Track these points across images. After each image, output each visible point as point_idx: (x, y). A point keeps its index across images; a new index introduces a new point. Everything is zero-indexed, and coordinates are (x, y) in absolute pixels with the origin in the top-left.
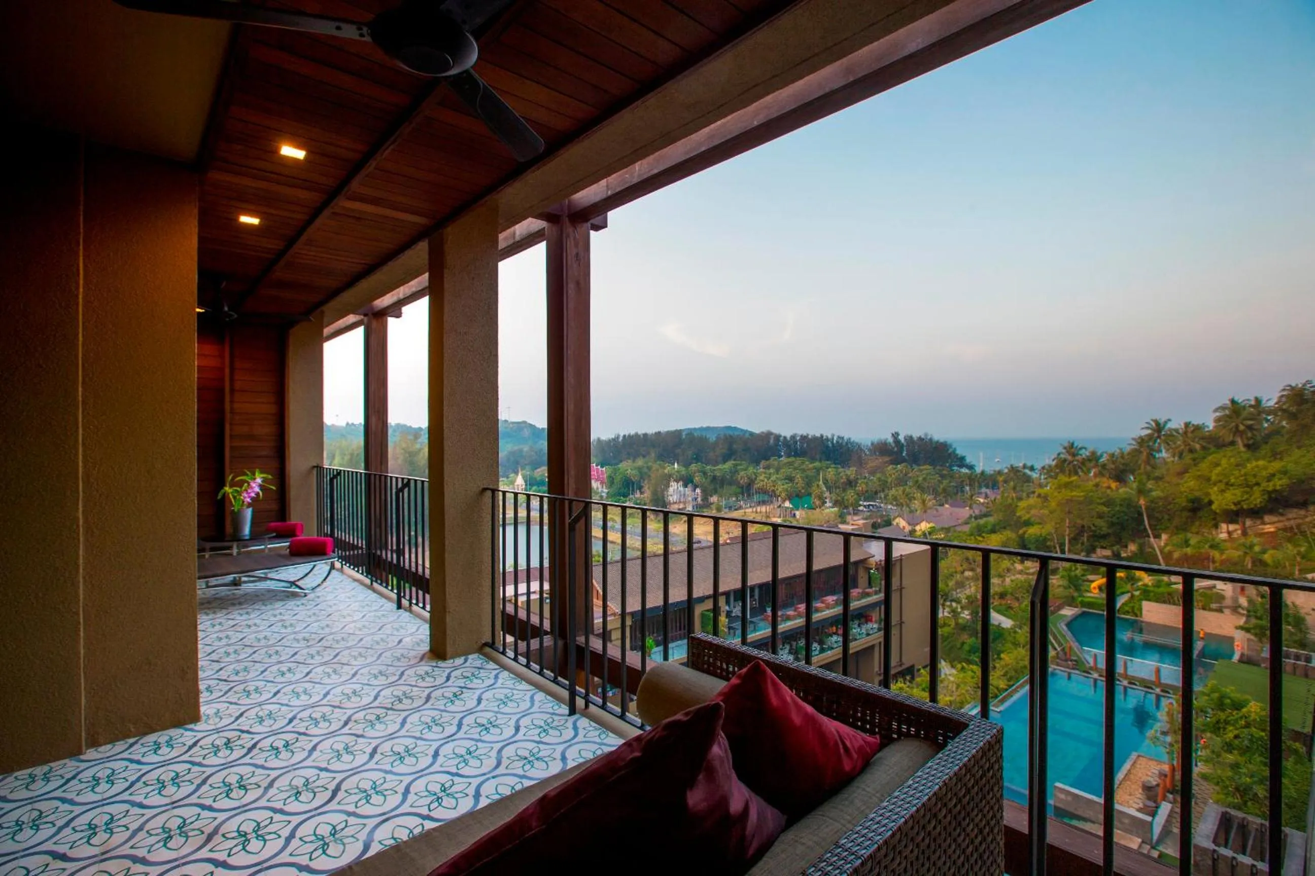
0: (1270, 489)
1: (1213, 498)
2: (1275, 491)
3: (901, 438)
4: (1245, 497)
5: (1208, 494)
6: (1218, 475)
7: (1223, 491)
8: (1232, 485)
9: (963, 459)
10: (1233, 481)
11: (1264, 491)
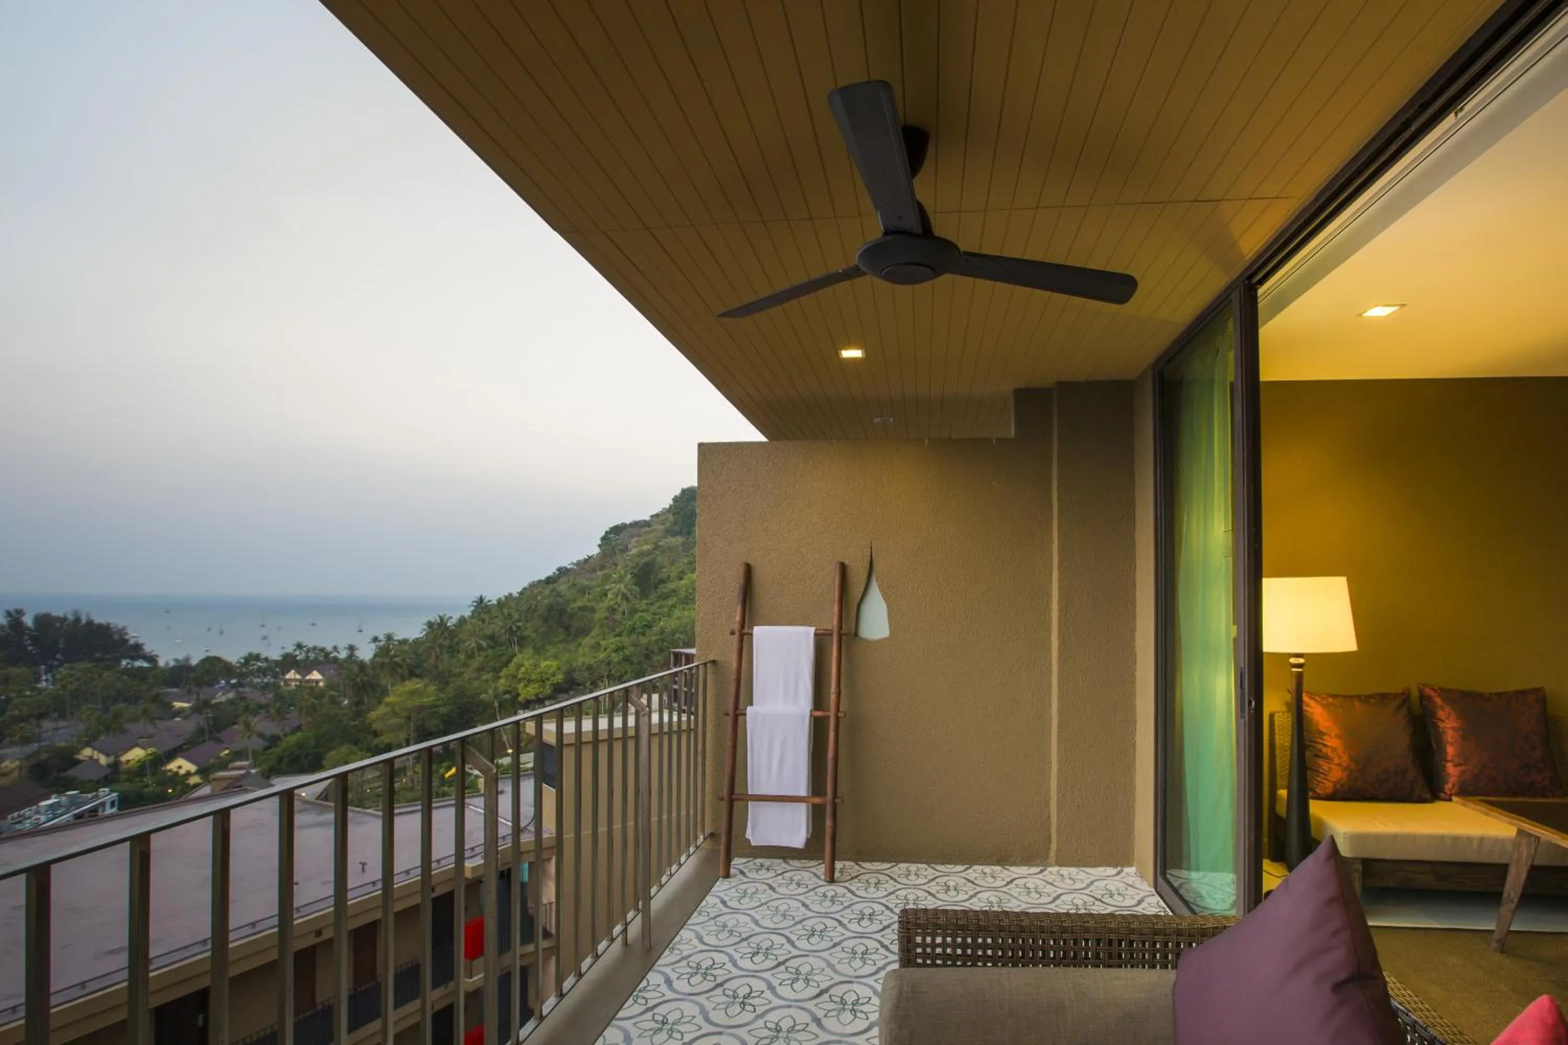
0: (555, 682)
1: (520, 691)
2: (558, 683)
3: (28, 620)
4: (541, 689)
5: (516, 689)
6: (524, 673)
7: (526, 686)
8: (533, 681)
9: (138, 647)
10: (533, 678)
11: (553, 684)
